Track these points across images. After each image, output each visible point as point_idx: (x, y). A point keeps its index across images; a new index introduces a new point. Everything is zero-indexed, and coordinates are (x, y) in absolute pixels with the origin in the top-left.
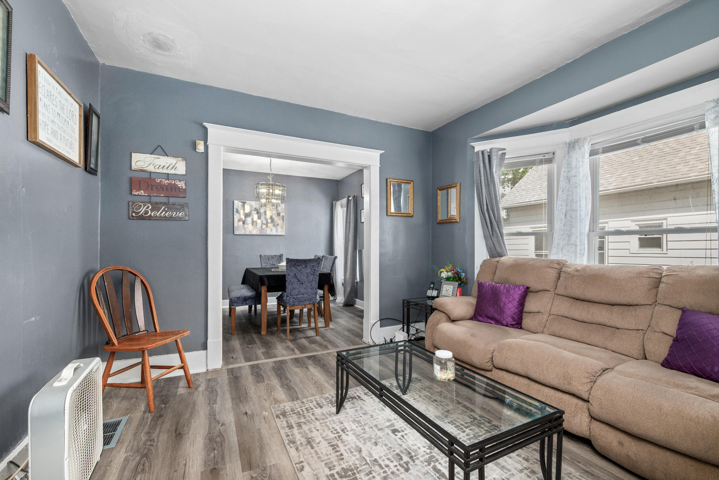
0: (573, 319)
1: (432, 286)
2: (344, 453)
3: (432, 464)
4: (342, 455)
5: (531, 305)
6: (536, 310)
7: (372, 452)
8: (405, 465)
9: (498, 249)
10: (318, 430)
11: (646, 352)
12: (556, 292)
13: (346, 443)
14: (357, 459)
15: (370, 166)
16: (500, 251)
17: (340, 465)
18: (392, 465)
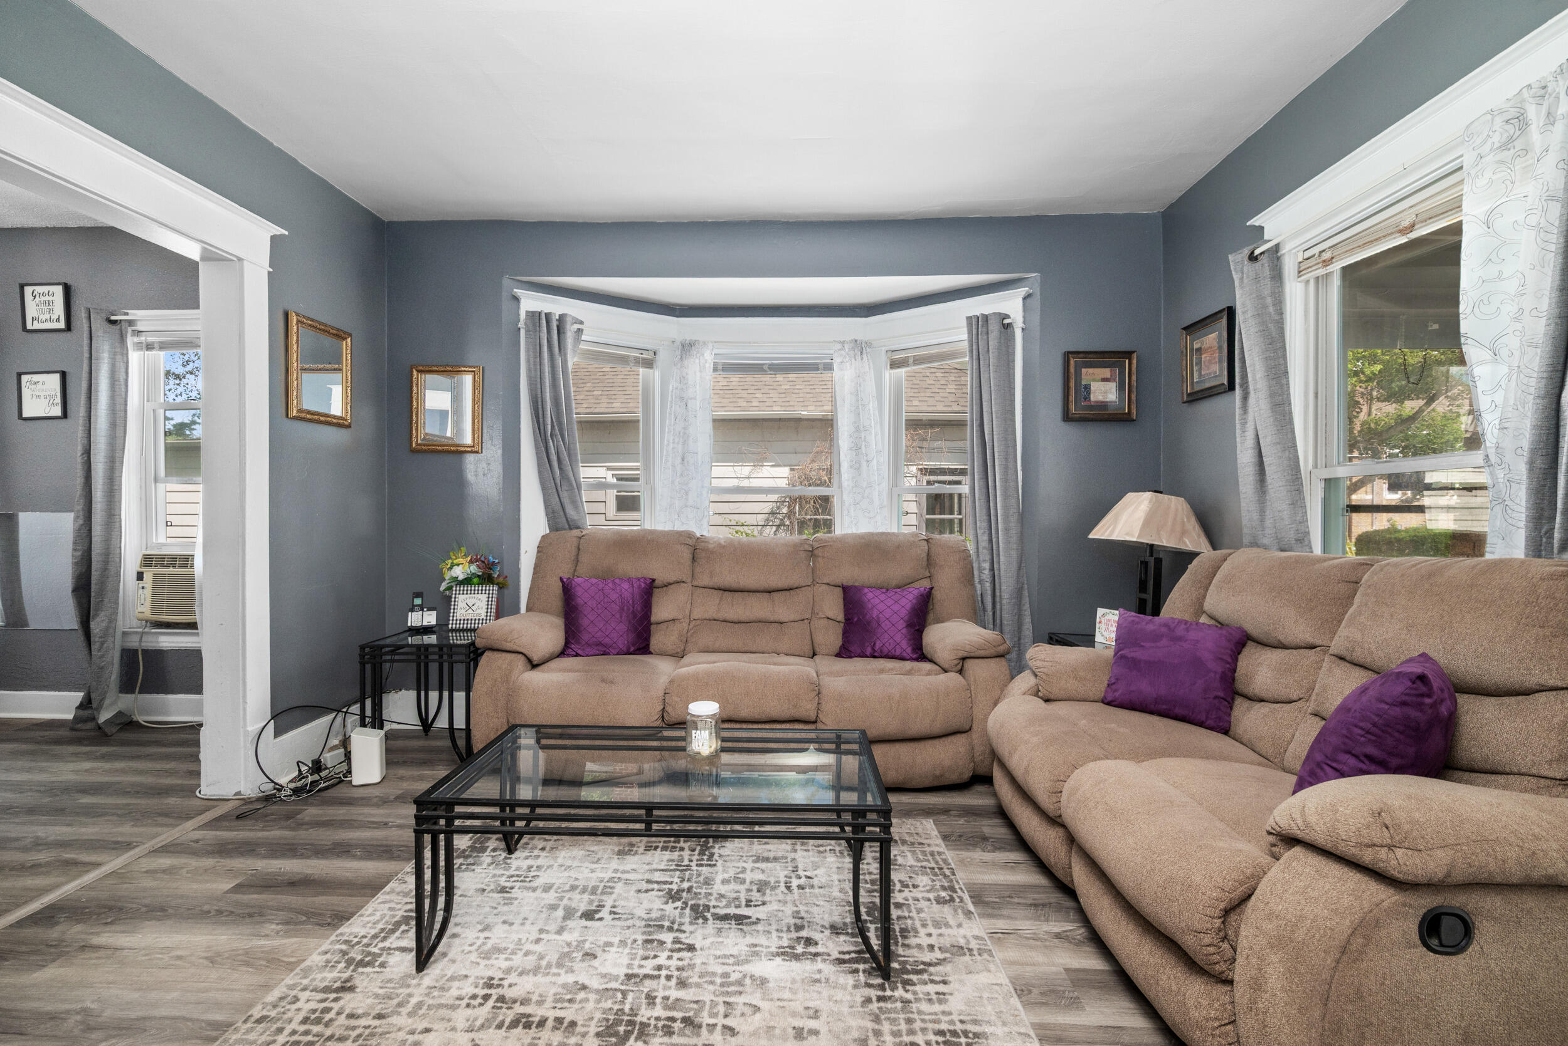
0: (725, 621)
1: (418, 601)
2: (560, 1014)
3: (709, 915)
4: (559, 1021)
5: (662, 610)
6: (670, 617)
7: (604, 970)
8: (678, 946)
9: (571, 511)
10: (427, 1030)
11: (815, 645)
12: (695, 583)
13: (535, 998)
14: (598, 1001)
15: (240, 259)
16: (576, 518)
17: (584, 1035)
18: (662, 960)
